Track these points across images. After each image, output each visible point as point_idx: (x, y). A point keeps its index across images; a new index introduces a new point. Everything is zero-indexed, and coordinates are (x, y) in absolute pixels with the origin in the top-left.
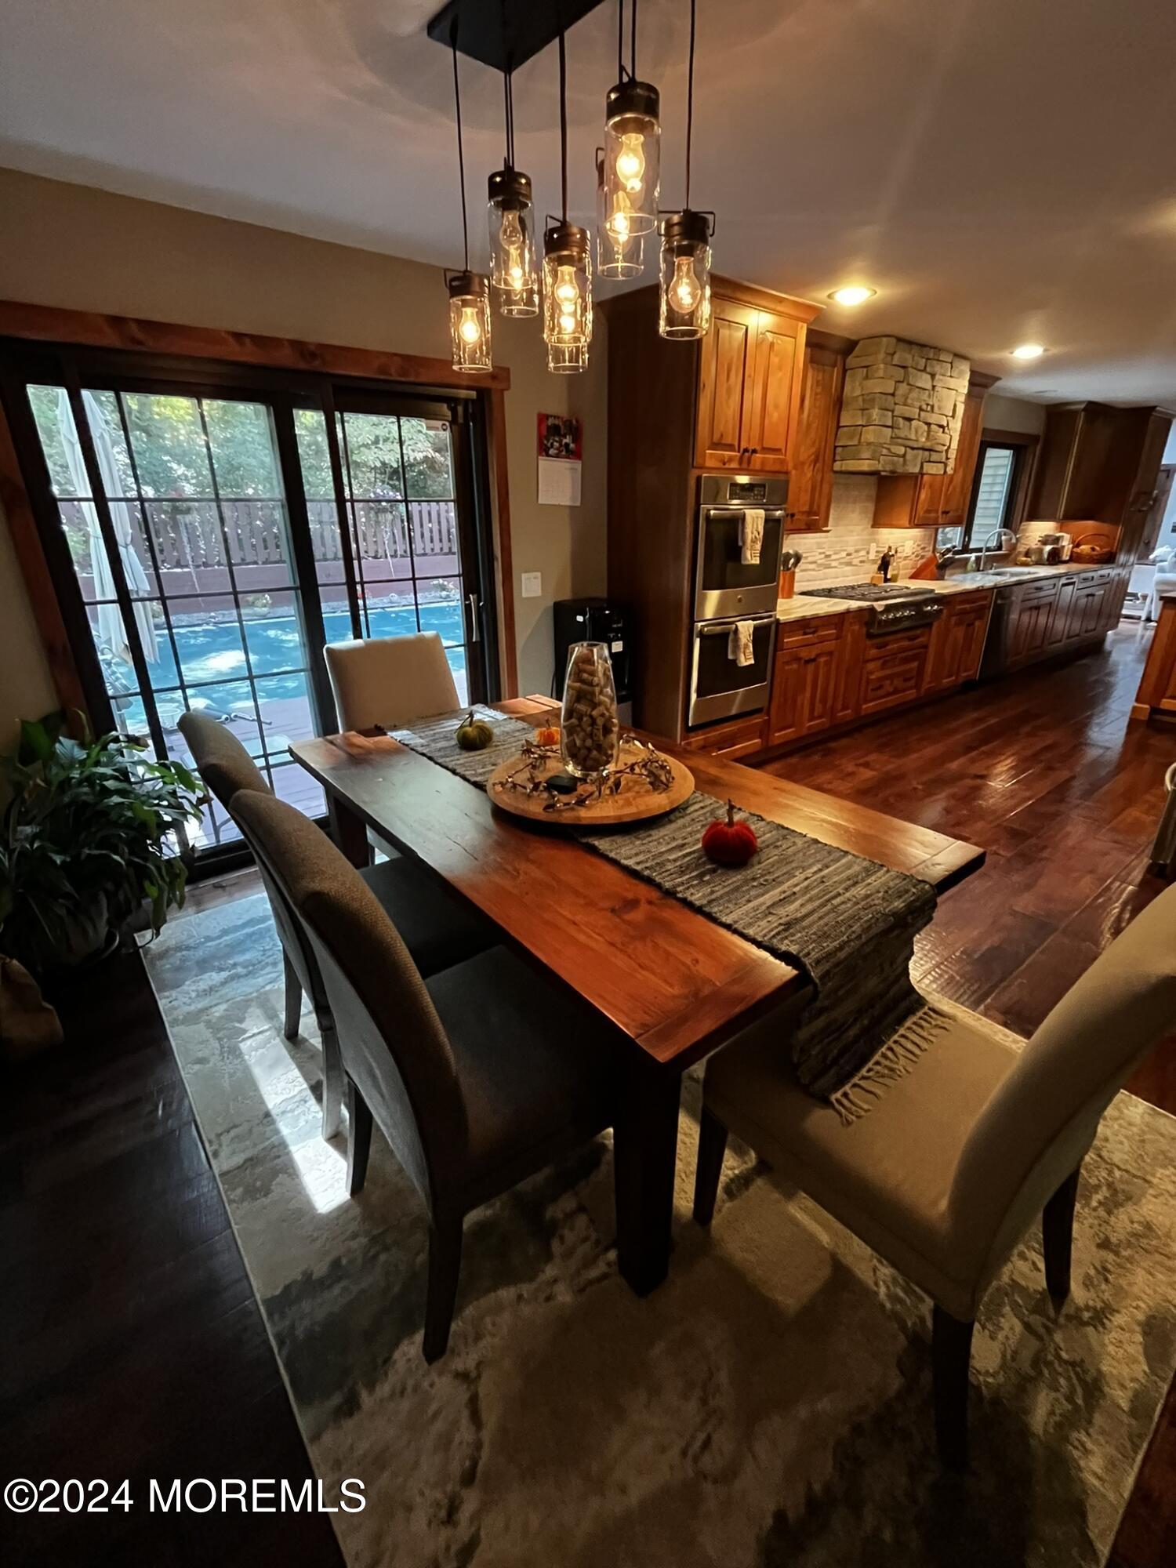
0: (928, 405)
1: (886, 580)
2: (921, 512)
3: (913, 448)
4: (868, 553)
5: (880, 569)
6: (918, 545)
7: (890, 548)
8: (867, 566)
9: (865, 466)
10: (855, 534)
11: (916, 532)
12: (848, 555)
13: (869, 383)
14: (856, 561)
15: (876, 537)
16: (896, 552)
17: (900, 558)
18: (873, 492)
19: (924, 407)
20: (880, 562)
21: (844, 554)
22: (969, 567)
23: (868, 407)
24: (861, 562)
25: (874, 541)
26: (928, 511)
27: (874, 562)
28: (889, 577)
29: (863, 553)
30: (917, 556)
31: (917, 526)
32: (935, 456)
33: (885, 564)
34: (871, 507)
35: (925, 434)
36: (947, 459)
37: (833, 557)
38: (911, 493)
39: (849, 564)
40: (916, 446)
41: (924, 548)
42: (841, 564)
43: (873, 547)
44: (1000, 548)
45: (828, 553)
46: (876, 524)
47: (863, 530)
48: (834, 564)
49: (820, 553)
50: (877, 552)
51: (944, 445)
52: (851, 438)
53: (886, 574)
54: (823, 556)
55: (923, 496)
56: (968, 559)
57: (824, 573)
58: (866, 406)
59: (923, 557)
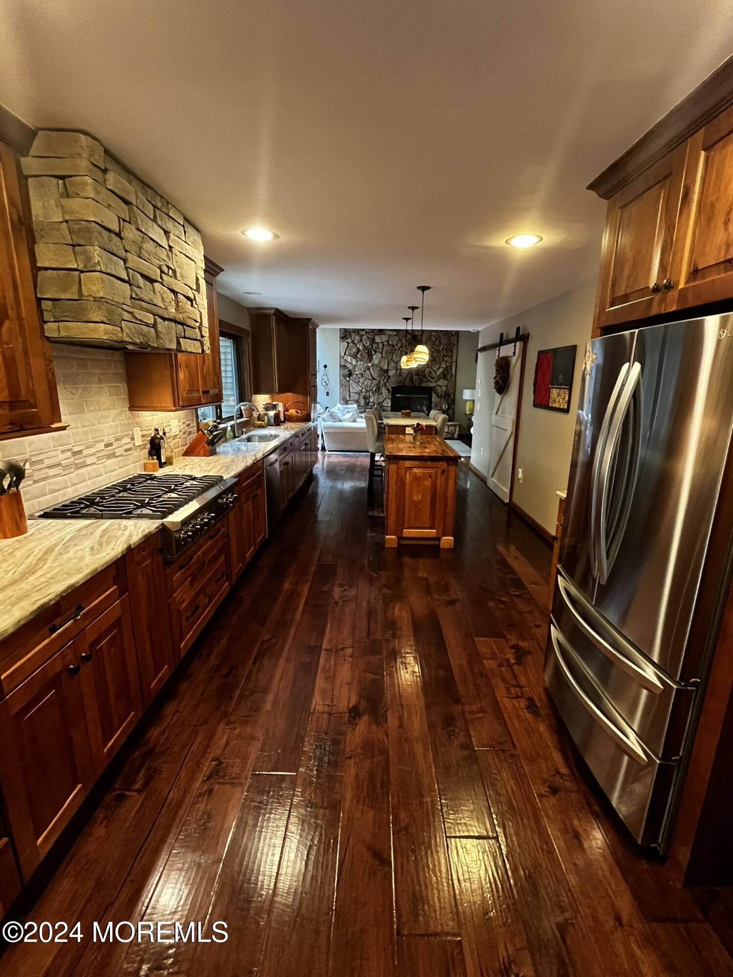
0: (169, 268)
1: (161, 465)
2: (183, 394)
3: (164, 319)
4: (133, 439)
5: (151, 454)
6: (184, 423)
7: (157, 430)
8: (135, 453)
9: (101, 332)
10: (111, 419)
11: (181, 413)
12: (108, 445)
13: (74, 203)
14: (119, 451)
15: (138, 420)
16: (164, 434)
17: (170, 437)
18: (121, 370)
19: (165, 269)
20: (149, 446)
21: (101, 446)
22: (228, 436)
23: (82, 242)
24: (126, 450)
25: (138, 424)
26: (190, 391)
27: (142, 447)
28: (163, 461)
29: (127, 440)
30: (184, 433)
31: (183, 408)
32: (189, 332)
33: (155, 447)
34: (123, 387)
35: (173, 303)
36: (202, 336)
37: (85, 452)
38: (168, 372)
39: (112, 455)
40: (166, 316)
41: (188, 425)
42: (99, 458)
43: (137, 433)
44: (241, 416)
45: (76, 449)
46: (134, 406)
47: (120, 414)
48: (89, 461)
49: (63, 452)
50: (143, 436)
51: (197, 322)
52: (65, 288)
53: (159, 459)
54: (70, 453)
55: (181, 376)
56: (225, 429)
57: (78, 475)
58: (77, 240)
59: (190, 433)
